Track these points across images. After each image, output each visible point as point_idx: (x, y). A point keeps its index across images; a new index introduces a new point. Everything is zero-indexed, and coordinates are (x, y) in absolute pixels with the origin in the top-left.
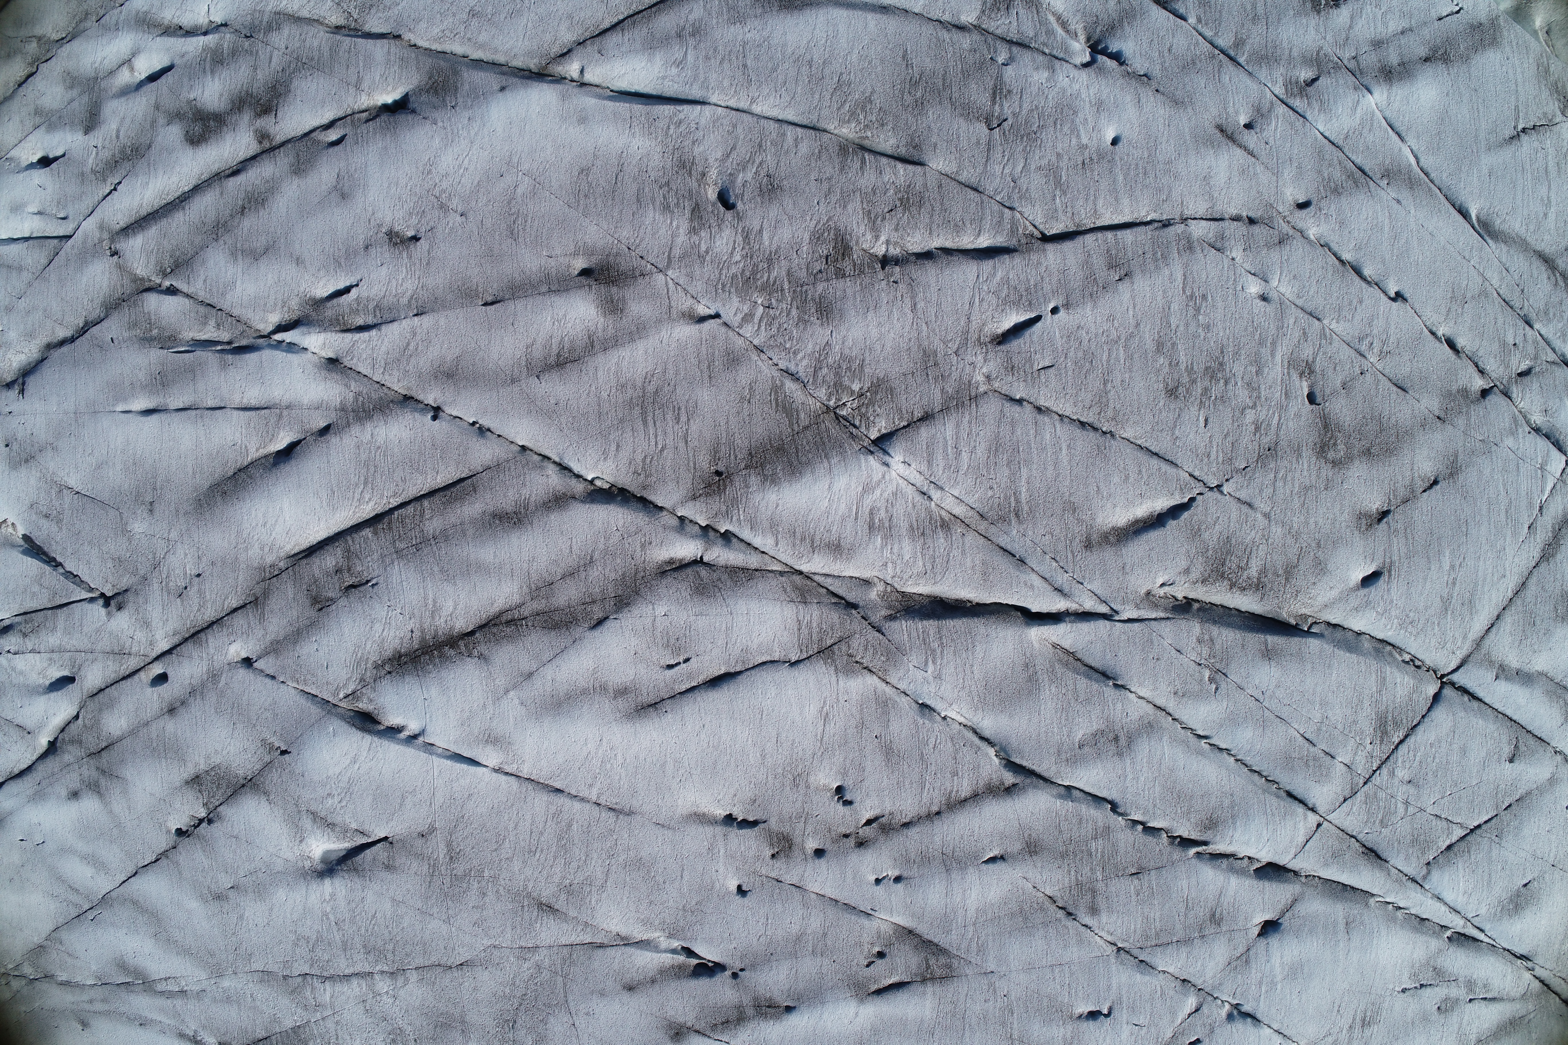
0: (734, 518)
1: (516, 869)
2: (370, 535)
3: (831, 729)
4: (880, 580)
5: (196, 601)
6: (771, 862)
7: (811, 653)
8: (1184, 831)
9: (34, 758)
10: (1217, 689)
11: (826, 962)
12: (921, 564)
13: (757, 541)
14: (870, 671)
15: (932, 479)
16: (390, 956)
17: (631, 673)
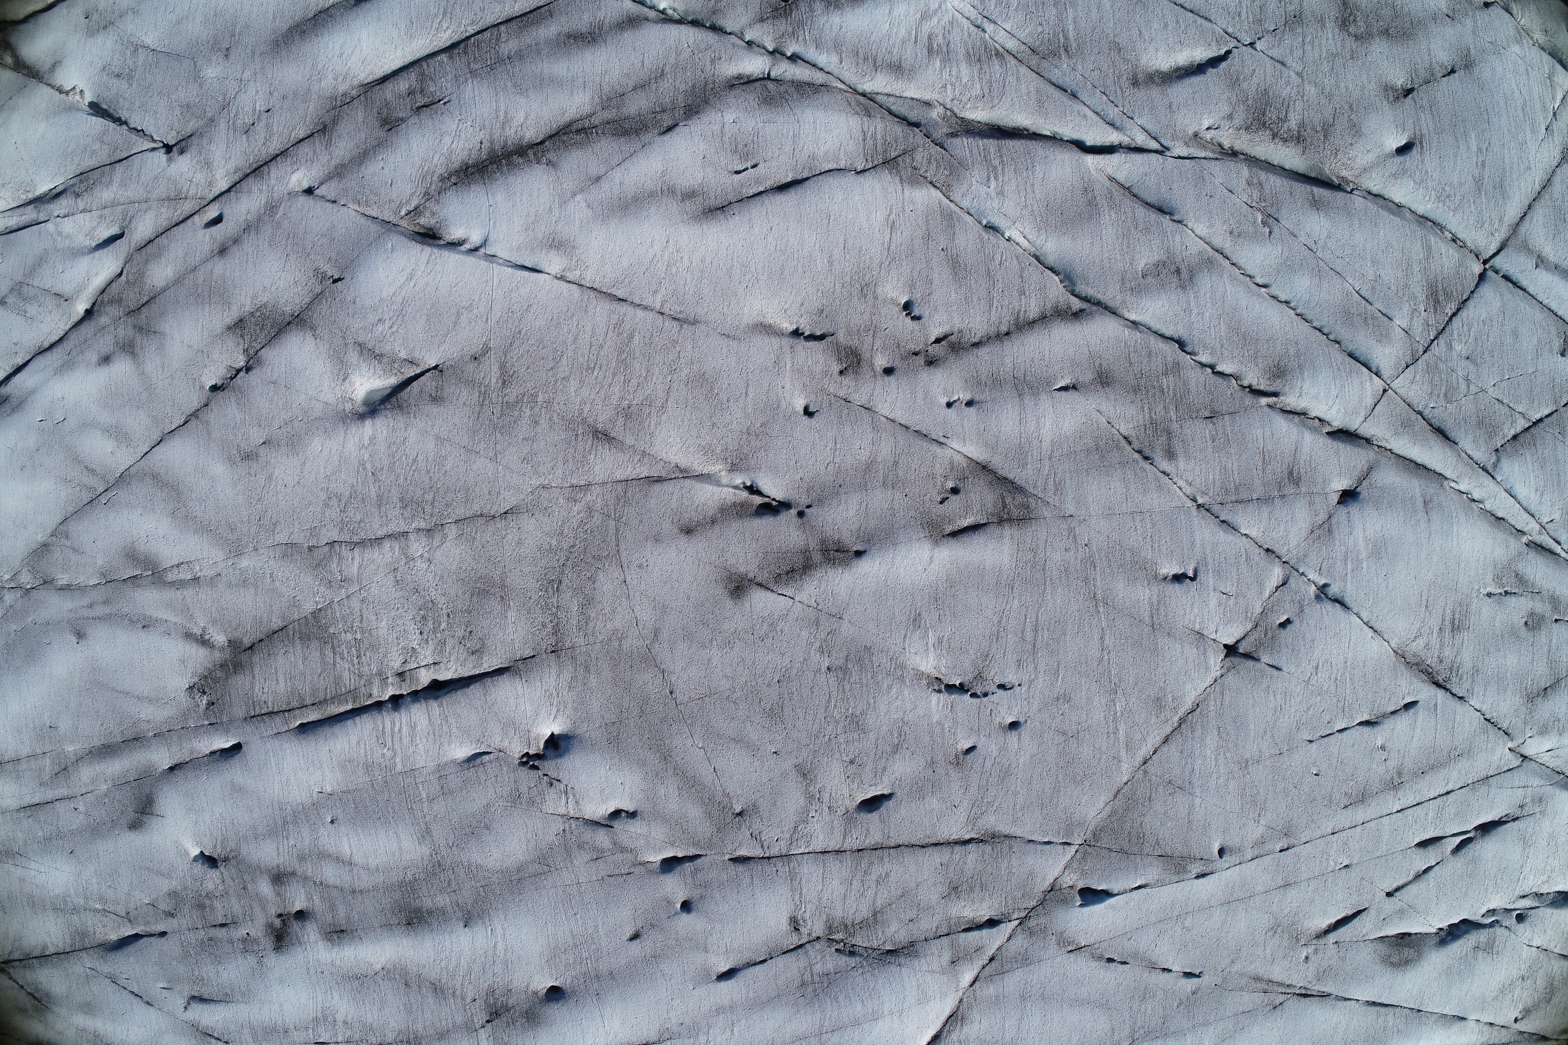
0: (800, 38)
1: (572, 389)
2: (445, 60)
3: (897, 238)
4: (941, 104)
5: (263, 135)
6: (839, 379)
7: (876, 163)
8: (1252, 378)
9: (67, 328)
10: (1270, 233)
11: (898, 495)
12: (978, 87)
13: (822, 59)
14: (935, 186)
15: (985, 13)
16: (428, 508)
17: (700, 176)
